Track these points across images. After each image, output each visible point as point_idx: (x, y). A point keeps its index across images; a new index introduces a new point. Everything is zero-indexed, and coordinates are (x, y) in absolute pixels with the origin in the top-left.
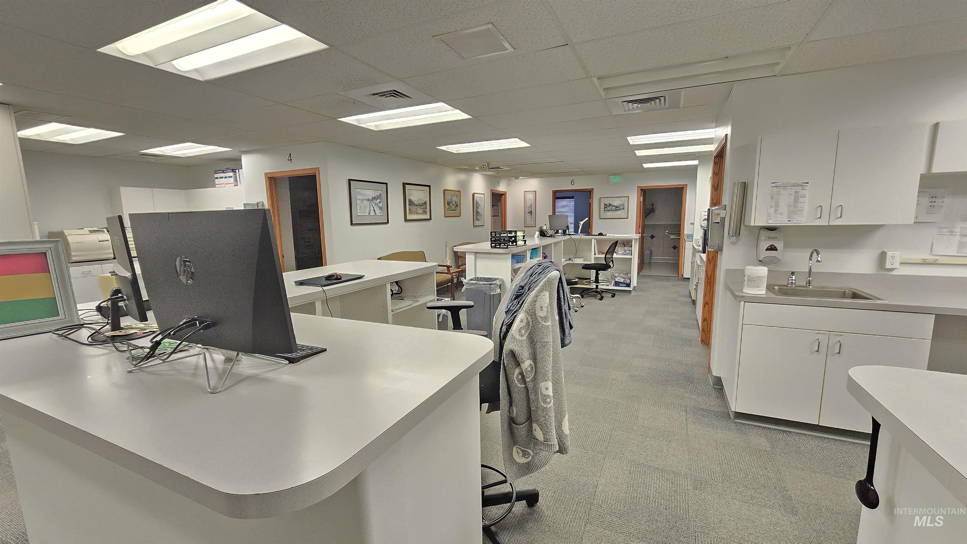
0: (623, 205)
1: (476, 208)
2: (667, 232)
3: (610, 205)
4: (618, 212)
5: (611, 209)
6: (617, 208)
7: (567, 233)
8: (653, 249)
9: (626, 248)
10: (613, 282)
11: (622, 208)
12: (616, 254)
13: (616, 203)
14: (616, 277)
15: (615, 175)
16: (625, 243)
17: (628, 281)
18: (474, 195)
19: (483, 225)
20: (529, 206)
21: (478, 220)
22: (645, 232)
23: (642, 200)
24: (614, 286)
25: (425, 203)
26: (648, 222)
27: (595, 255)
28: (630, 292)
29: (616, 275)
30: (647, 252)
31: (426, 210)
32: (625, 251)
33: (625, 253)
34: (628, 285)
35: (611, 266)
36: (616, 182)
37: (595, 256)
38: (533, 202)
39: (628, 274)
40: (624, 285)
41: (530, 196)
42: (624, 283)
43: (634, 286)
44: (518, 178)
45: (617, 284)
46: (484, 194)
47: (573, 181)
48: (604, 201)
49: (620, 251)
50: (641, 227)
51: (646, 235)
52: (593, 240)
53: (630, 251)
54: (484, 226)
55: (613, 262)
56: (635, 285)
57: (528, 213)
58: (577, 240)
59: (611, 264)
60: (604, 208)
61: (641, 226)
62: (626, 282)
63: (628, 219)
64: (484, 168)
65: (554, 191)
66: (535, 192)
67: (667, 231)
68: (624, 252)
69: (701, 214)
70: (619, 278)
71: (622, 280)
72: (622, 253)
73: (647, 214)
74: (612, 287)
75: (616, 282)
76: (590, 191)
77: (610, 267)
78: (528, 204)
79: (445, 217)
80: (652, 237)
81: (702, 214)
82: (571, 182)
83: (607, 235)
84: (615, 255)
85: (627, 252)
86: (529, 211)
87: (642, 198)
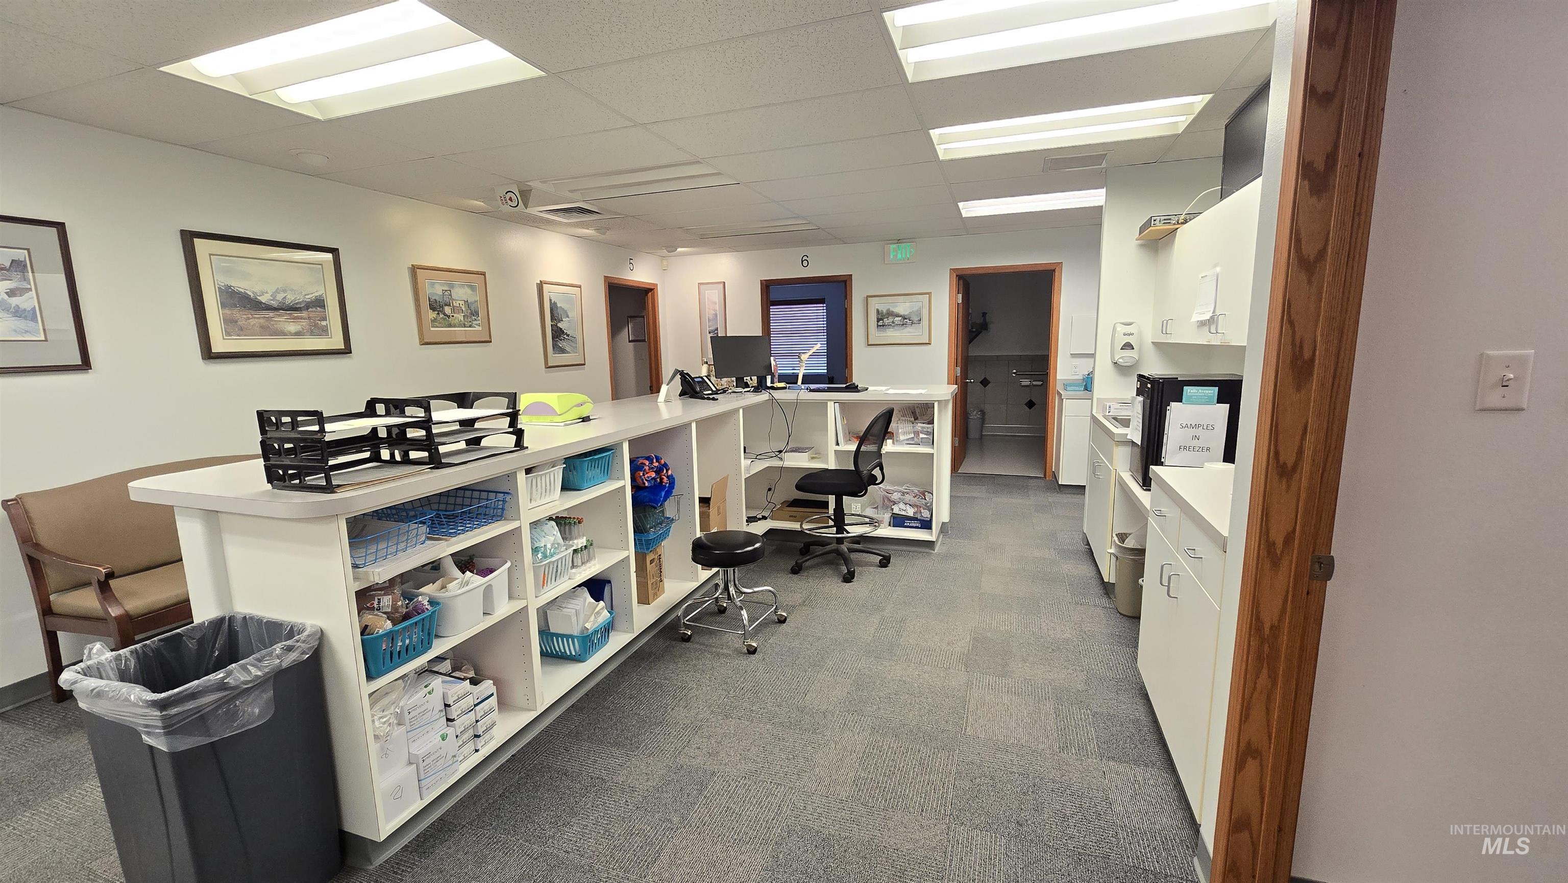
0: (919, 313)
1: (553, 318)
2: (1014, 373)
3: (890, 314)
4: (908, 329)
5: (893, 322)
6: (906, 321)
7: (769, 384)
8: (988, 408)
9: (920, 426)
10: (887, 517)
11: (915, 319)
12: (893, 443)
13: (902, 307)
14: (895, 503)
15: (899, 241)
16: (917, 411)
17: (926, 514)
18: (542, 287)
19: (583, 362)
20: (711, 317)
21: (563, 351)
22: (970, 375)
23: (960, 301)
24: (890, 525)
25: (319, 303)
26: (974, 352)
27: (838, 444)
28: (930, 544)
29: (896, 496)
30: (974, 415)
31: (324, 323)
32: (917, 433)
33: (916, 439)
34: (926, 525)
35: (877, 480)
36: (901, 260)
37: (838, 448)
38: (718, 308)
39: (926, 493)
40: (918, 525)
41: (714, 295)
42: (916, 519)
43: (943, 523)
44: (674, 249)
45: (898, 521)
46: (580, 287)
47: (805, 258)
48: (876, 305)
49: (904, 433)
50: (959, 364)
51: (972, 381)
52: (830, 405)
53: (927, 433)
54: (584, 364)
55: (882, 469)
56: (945, 518)
57: (710, 333)
58: (789, 403)
59: (877, 472)
60: (878, 322)
61: (959, 360)
62: (922, 516)
63: (929, 346)
64: (511, 199)
65: (764, 282)
66: (722, 285)
67: (1015, 371)
68: (913, 436)
69: (1114, 329)
70: (902, 506)
71: (910, 512)
72: (908, 440)
73: (974, 334)
74: (886, 531)
75: (896, 516)
76: (845, 282)
77: (873, 480)
78: (709, 313)
79: (423, 344)
80: (985, 383)
81: (1118, 329)
82: (802, 262)
83: (870, 388)
84: (889, 447)
85: (922, 436)
86: (713, 328)
87: (960, 296)
